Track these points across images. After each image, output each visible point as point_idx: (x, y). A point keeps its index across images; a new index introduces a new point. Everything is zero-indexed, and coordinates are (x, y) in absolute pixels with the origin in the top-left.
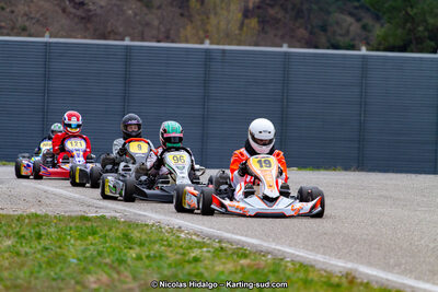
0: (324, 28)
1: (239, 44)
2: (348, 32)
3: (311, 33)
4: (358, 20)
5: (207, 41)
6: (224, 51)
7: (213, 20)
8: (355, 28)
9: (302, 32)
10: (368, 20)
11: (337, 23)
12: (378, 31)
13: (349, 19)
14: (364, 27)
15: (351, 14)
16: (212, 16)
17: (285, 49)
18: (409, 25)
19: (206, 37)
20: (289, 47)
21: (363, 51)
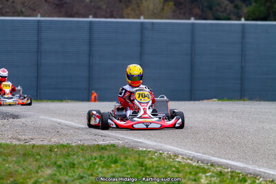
0: (210, 8)
1: (162, 18)
2: (226, 9)
3: (202, 11)
4: (232, 2)
5: (142, 17)
6: (153, 23)
7: (145, 4)
8: (230, 7)
9: (197, 11)
10: (240, 3)
11: (219, 4)
12: (245, 10)
13: (226, 2)
14: (236, 7)
16: (144, 1)
17: (192, 21)
18: (268, 4)
19: (141, 14)
20: (195, 19)
21: (243, 21)
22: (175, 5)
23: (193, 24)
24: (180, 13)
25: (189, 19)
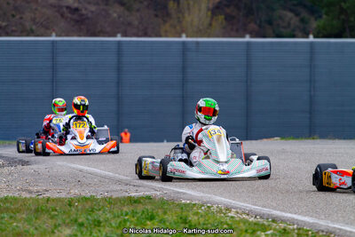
0: (270, 23)
1: (209, 36)
2: (289, 24)
3: (260, 26)
4: (297, 15)
5: (184, 35)
6: (198, 43)
7: (188, 18)
8: (295, 21)
9: (252, 26)
10: (305, 14)
11: (280, 18)
12: (314, 24)
13: (290, 15)
14: (302, 20)
15: (291, 10)
16: (186, 15)
17: (247, 39)
18: (343, 17)
19: (183, 31)
20: (251, 37)
21: (311, 39)
22: (226, 19)
23: (248, 43)
24: (232, 29)
25: (243, 36)
